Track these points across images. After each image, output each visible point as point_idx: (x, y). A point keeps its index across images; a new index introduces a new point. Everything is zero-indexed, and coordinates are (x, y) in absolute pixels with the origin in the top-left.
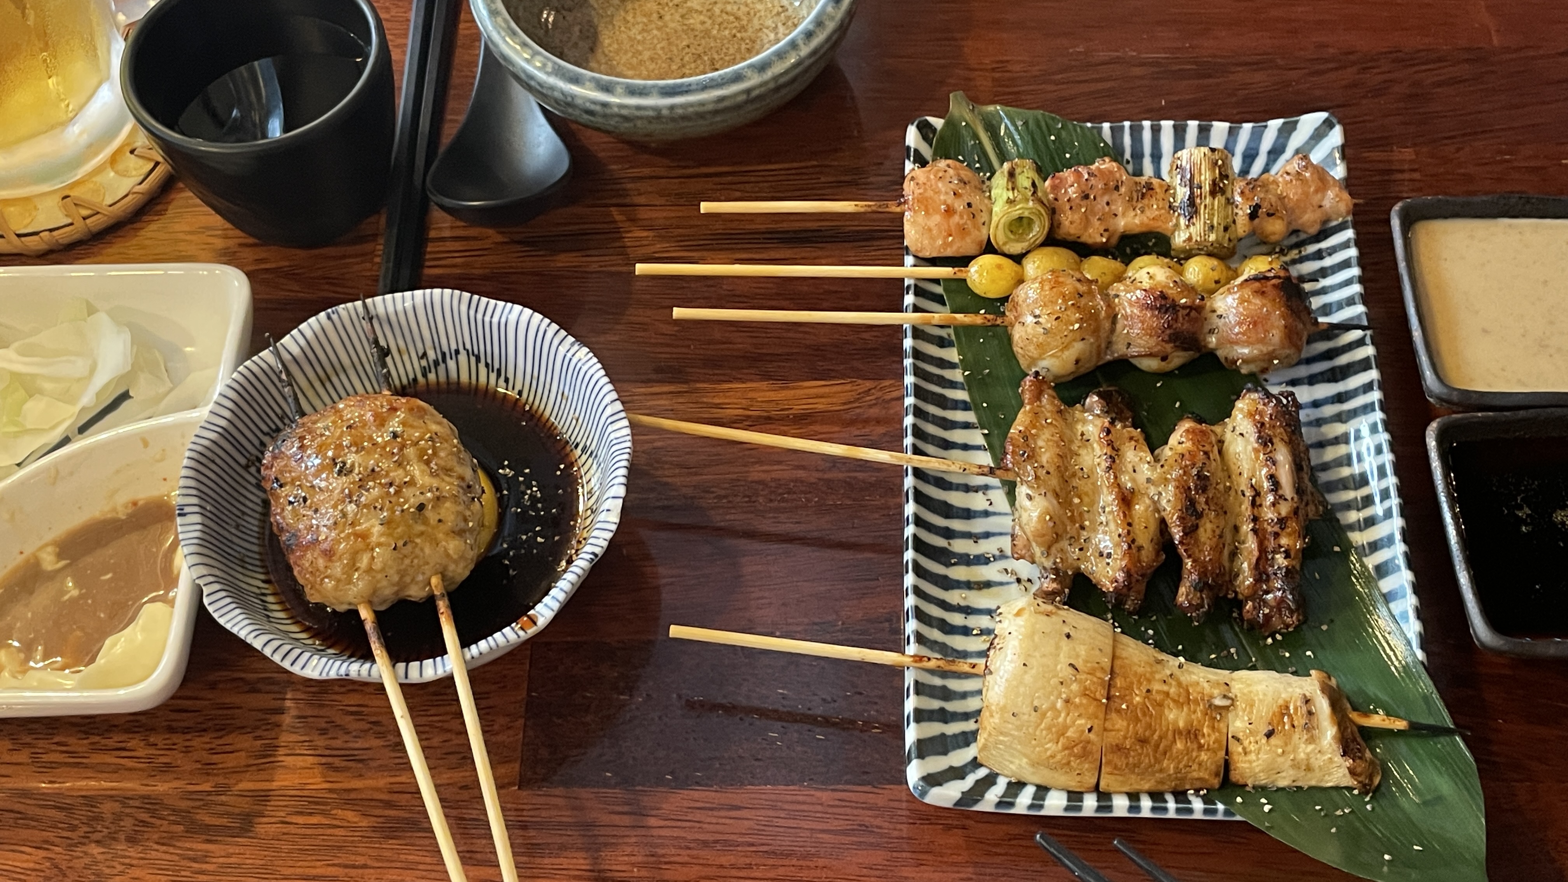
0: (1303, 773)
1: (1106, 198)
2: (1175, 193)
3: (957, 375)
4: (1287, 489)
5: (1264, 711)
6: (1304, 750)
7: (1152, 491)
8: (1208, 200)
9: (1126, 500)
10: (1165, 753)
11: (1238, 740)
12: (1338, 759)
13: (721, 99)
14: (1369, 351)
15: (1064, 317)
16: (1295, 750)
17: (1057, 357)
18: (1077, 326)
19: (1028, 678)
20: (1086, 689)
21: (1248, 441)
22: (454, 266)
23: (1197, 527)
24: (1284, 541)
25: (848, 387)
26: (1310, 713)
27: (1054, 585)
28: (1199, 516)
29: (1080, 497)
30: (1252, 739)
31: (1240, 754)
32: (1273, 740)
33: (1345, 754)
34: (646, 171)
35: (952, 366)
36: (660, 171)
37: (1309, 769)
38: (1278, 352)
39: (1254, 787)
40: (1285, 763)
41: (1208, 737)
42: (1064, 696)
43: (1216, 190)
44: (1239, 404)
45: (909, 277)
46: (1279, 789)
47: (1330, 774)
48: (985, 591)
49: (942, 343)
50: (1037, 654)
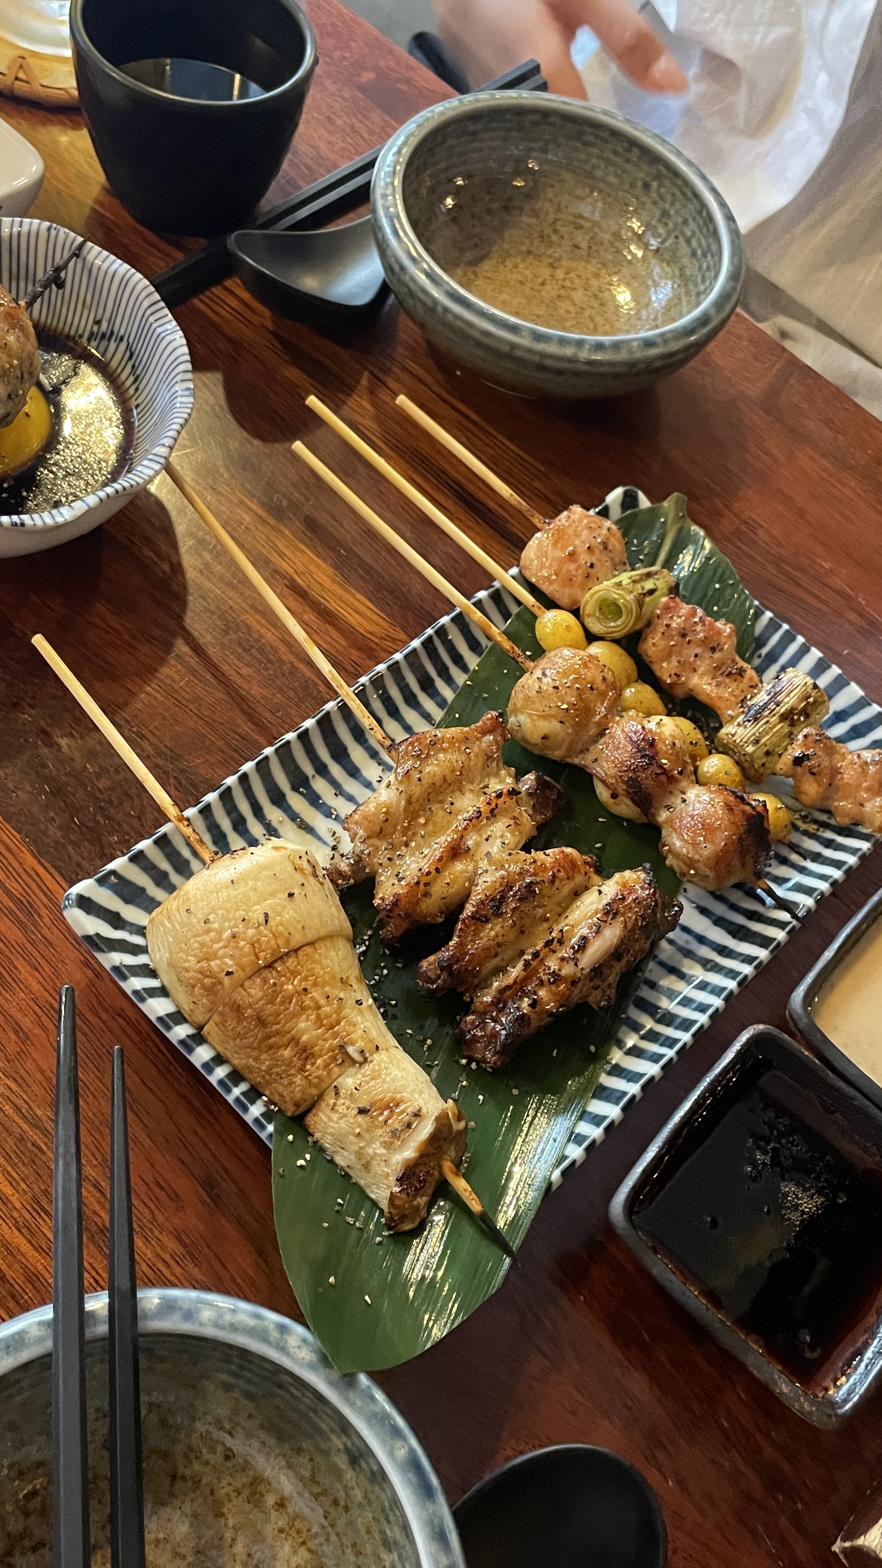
0: (359, 1166)
1: (698, 650)
2: (756, 694)
3: (460, 678)
4: (587, 960)
5: (378, 1090)
6: (377, 1149)
7: (484, 864)
8: (775, 719)
9: (456, 852)
10: (271, 1047)
11: (337, 1093)
12: (392, 1179)
13: (487, 334)
14: (780, 935)
15: (563, 691)
16: (369, 1143)
17: (532, 720)
18: (565, 706)
19: (224, 894)
20: (258, 941)
21: (600, 900)
22: (217, 314)
23: (487, 921)
24: (542, 993)
25: (385, 625)
26: (409, 1126)
27: (347, 869)
28: (498, 914)
29: (427, 821)
30: (348, 1103)
31: (328, 1105)
32: (360, 1118)
33: (399, 1180)
34: (419, 371)
35: (464, 668)
36: (428, 379)
37: (367, 1167)
38: (701, 865)
39: (316, 1143)
40: (355, 1144)
41: (317, 1067)
42: (235, 930)
43: (788, 717)
44: (627, 873)
45: (500, 581)
46: (332, 1162)
47: (378, 1187)
48: (303, 832)
49: (475, 646)
50: (251, 883)
